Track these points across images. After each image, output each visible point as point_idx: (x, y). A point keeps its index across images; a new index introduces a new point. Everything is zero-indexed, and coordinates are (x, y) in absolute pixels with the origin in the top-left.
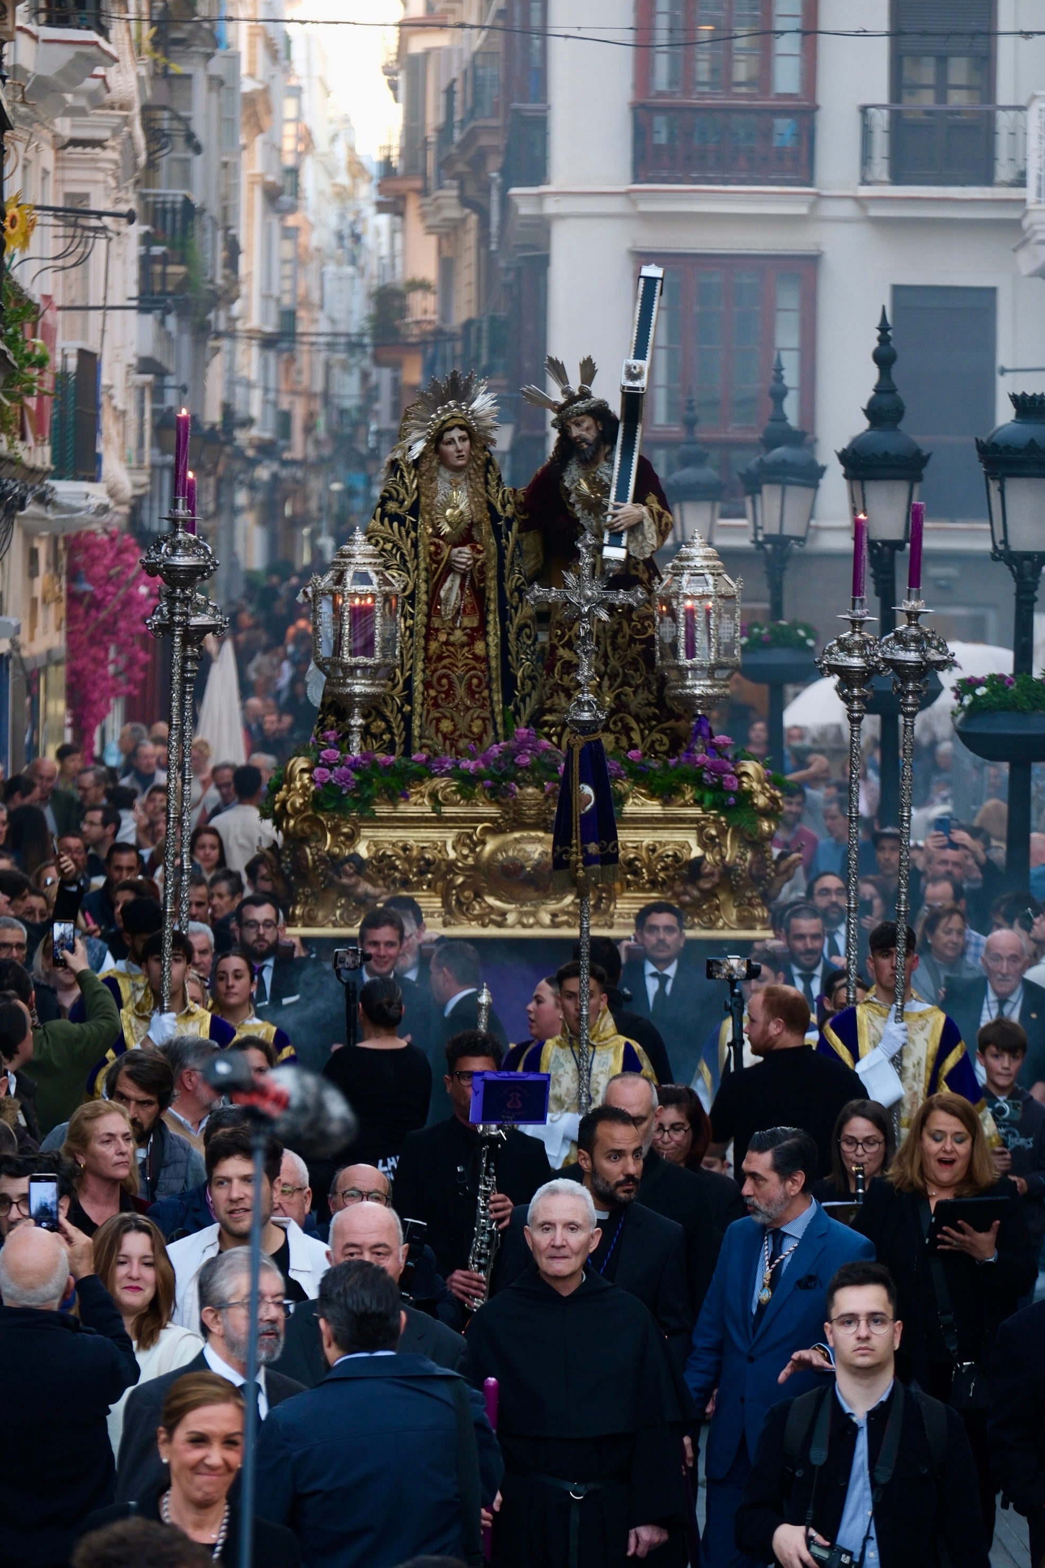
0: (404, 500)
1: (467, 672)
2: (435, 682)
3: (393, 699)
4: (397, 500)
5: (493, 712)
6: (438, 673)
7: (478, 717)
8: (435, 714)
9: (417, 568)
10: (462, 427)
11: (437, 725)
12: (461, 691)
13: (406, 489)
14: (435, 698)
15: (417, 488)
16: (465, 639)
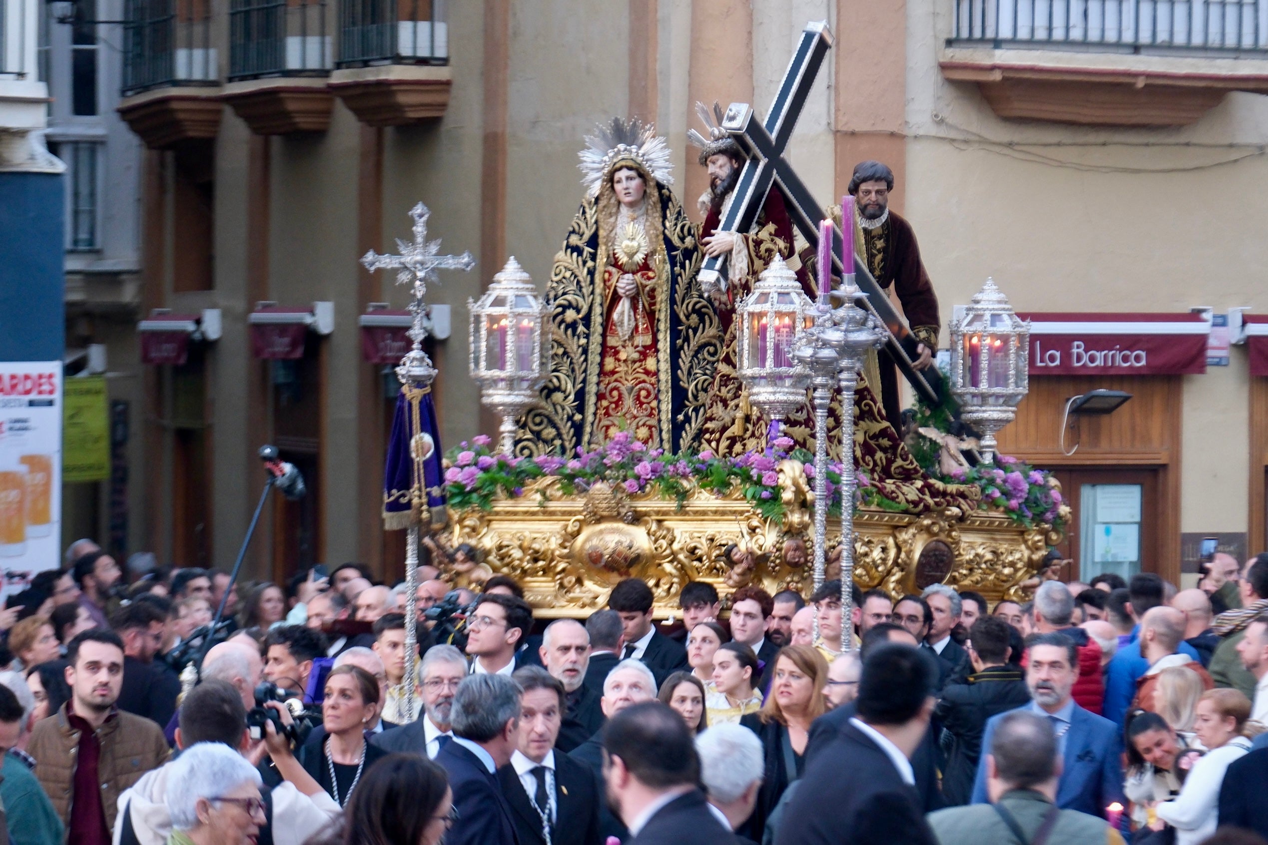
0: (583, 234)
1: (636, 385)
2: (608, 394)
3: (563, 409)
4: (578, 233)
5: (659, 421)
6: (610, 386)
7: (644, 425)
8: (605, 422)
9: (592, 293)
10: (630, 168)
11: (606, 431)
12: (629, 402)
13: (587, 224)
14: (607, 408)
15: (596, 222)
16: (636, 356)
